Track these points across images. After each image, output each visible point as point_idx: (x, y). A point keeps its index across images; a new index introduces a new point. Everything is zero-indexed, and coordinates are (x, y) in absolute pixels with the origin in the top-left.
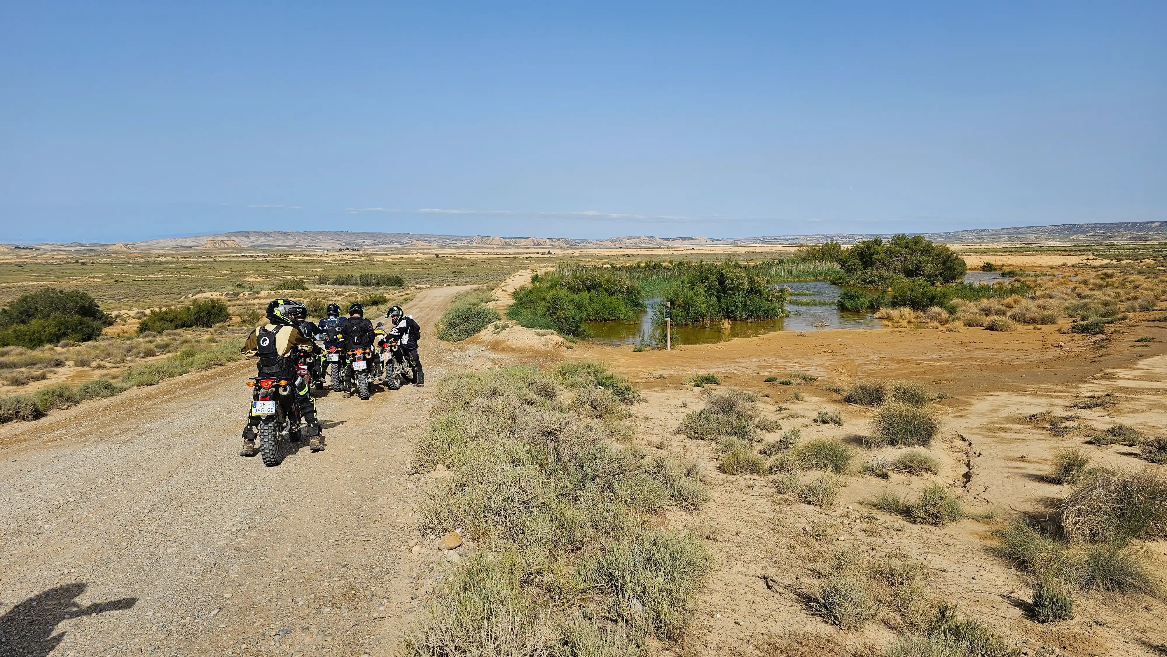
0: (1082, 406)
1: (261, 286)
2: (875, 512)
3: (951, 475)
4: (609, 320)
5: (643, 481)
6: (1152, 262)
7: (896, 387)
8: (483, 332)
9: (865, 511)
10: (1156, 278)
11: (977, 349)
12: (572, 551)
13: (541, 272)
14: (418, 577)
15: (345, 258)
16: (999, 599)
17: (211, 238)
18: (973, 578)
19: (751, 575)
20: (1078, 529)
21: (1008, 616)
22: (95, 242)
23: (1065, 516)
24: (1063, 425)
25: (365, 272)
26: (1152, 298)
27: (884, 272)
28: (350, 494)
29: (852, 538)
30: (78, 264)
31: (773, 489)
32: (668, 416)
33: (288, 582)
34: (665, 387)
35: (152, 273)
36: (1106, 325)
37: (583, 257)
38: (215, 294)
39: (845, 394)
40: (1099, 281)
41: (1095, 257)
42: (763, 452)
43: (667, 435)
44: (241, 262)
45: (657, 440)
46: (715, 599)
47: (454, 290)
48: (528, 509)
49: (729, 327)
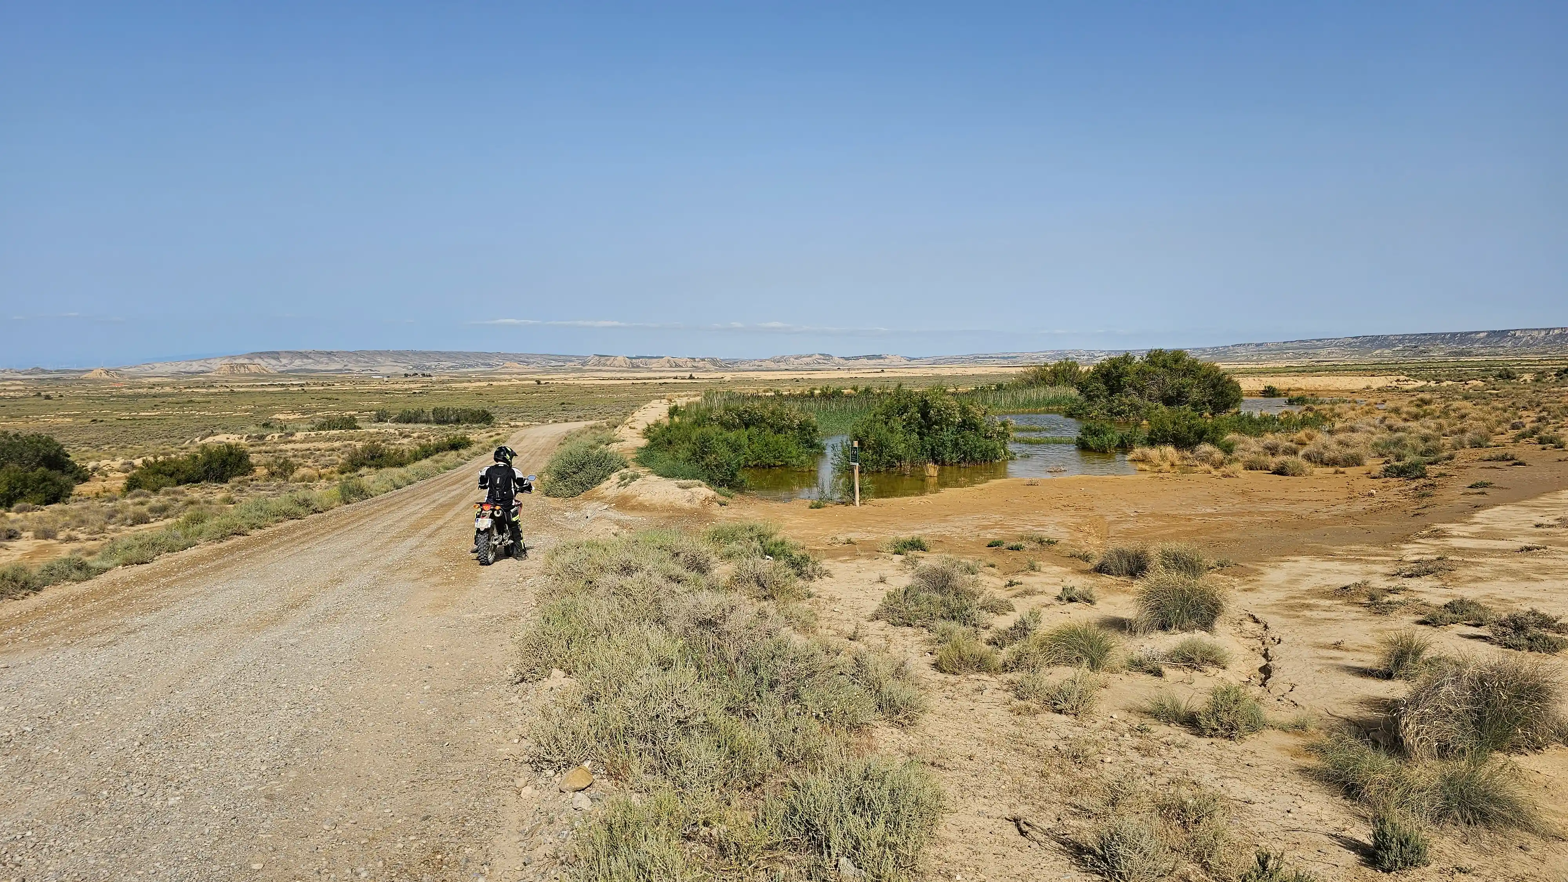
0: (1407, 573)
1: (297, 425)
2: (1149, 722)
3: (1244, 669)
4: (775, 466)
5: (838, 688)
6: (1480, 383)
7: (1163, 551)
8: (605, 484)
9: (1136, 721)
10: (1488, 404)
11: (1262, 500)
12: (749, 788)
13: (681, 402)
14: (532, 832)
15: (412, 386)
16: (1326, 839)
17: (226, 361)
18: (1289, 812)
19: (995, 816)
20: (1421, 741)
21: (1342, 864)
22: (64, 367)
23: (1403, 724)
24: (1386, 600)
25: (439, 405)
26: (1484, 430)
27: (1136, 399)
28: (429, 712)
29: (1121, 758)
30: (40, 398)
31: (1010, 693)
32: (862, 595)
33: (344, 843)
34: (855, 556)
35: (144, 410)
36: (1428, 467)
37: (737, 382)
38: (232, 436)
39: (1096, 562)
40: (1414, 410)
41: (1407, 378)
42: (992, 642)
43: (863, 622)
44: (267, 393)
45: (849, 629)
46: (951, 852)
47: (563, 428)
48: (686, 732)
49: (936, 475)
